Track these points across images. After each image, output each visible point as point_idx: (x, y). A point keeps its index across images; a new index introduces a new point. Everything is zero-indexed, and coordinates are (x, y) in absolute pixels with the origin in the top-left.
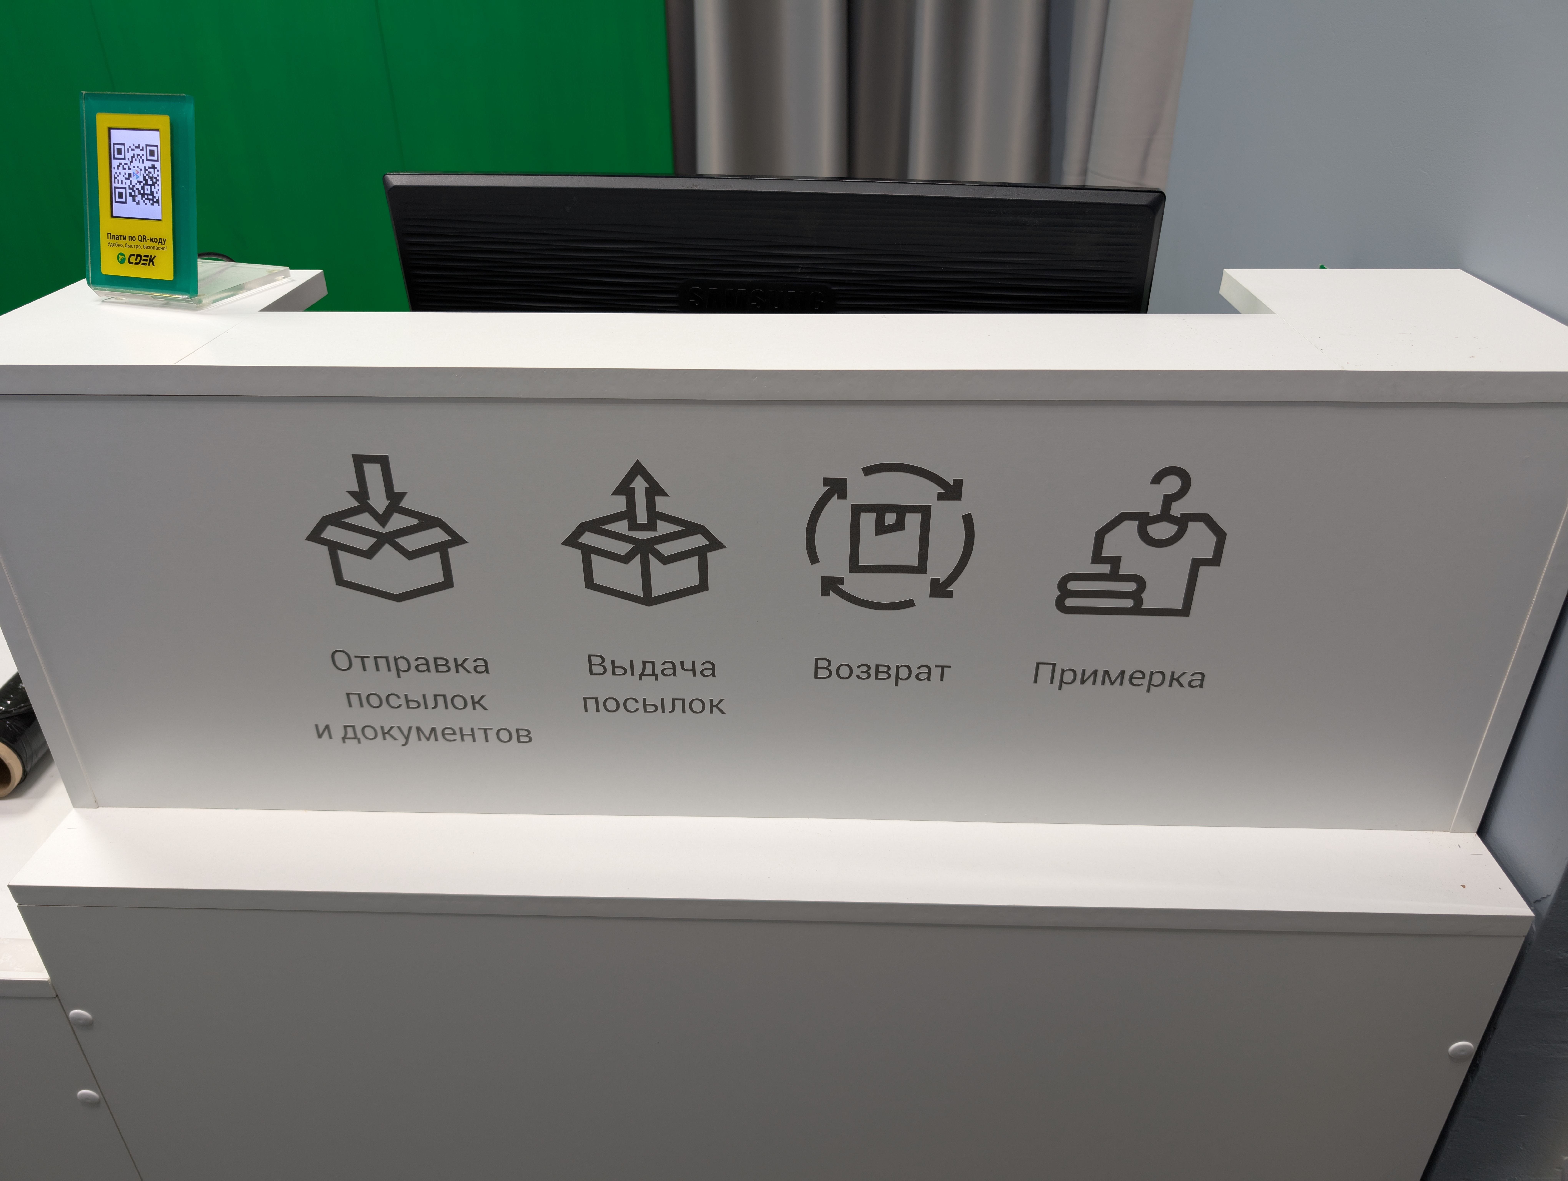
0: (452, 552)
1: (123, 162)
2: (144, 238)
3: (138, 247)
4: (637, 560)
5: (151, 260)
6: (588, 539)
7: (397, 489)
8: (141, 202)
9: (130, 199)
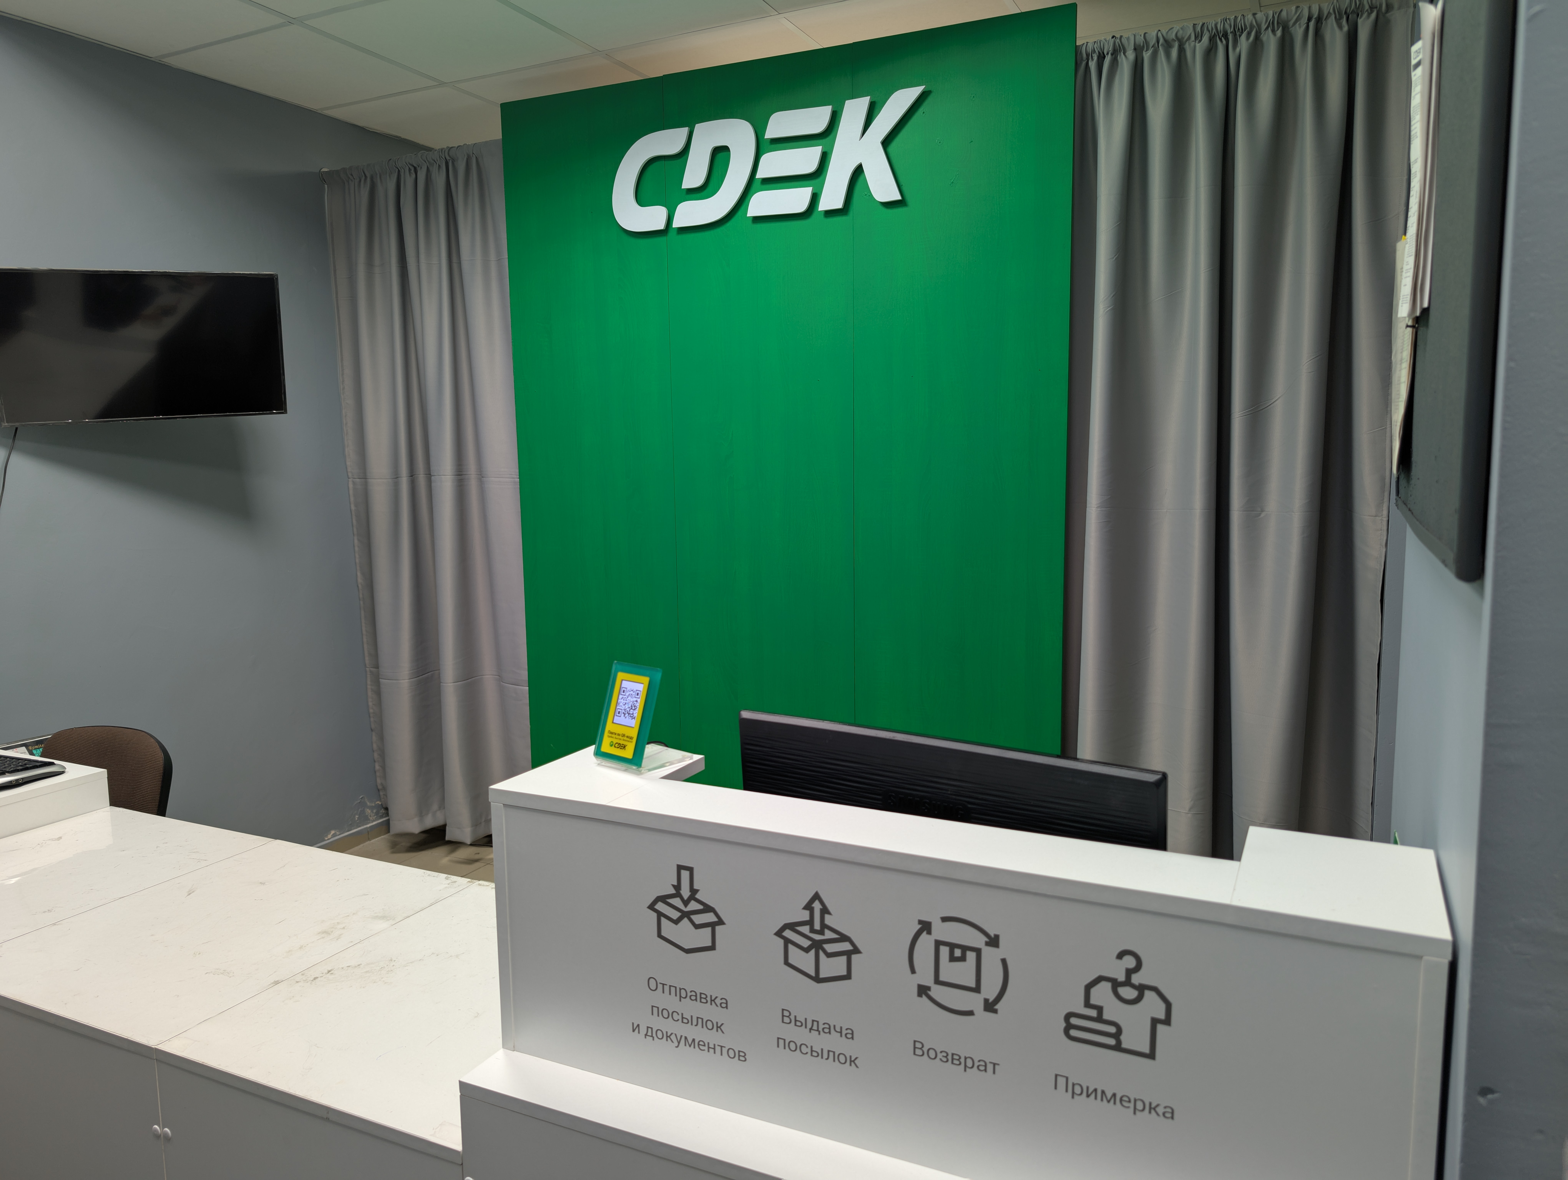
0: (718, 928)
1: (624, 697)
2: (624, 735)
3: (620, 739)
4: (813, 952)
5: (624, 747)
6: (788, 933)
7: (695, 887)
8: (627, 717)
9: (623, 715)
